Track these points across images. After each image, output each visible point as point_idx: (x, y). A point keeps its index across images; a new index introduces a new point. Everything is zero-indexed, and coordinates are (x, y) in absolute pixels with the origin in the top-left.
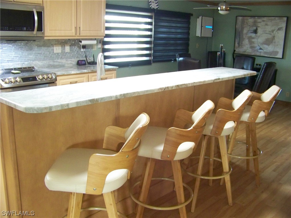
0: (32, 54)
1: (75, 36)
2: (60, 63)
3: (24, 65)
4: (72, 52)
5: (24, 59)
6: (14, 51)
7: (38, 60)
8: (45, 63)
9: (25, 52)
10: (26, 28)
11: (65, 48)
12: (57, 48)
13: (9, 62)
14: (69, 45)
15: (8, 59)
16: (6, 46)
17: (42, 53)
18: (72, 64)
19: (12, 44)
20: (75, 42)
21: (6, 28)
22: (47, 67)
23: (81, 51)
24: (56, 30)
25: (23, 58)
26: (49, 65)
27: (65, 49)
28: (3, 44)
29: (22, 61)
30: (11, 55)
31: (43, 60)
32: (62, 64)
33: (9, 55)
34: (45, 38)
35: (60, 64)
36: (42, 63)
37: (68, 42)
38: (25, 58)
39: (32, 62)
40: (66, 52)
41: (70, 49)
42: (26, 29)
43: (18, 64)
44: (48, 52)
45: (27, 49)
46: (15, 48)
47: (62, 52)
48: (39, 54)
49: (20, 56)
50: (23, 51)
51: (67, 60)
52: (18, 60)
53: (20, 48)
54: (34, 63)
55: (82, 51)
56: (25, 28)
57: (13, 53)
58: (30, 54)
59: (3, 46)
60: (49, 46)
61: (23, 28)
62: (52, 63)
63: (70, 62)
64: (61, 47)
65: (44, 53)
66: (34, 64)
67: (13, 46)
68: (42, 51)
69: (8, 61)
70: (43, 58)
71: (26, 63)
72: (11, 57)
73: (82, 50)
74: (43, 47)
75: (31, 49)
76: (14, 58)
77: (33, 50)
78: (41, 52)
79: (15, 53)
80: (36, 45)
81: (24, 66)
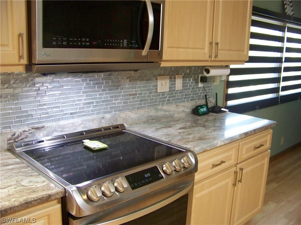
0: (119, 96)
1: (207, 61)
2: (167, 111)
3: (103, 121)
4: (185, 89)
5: (104, 109)
6: (84, 92)
7: (129, 109)
8: (143, 113)
9: (106, 94)
10: (128, 42)
11: (175, 81)
12: (164, 82)
13: (73, 118)
14: (181, 76)
15: (72, 109)
16: (70, 81)
17: (136, 94)
18: (185, 112)
19: (81, 76)
20: (190, 71)
21: (86, 41)
22: (144, 122)
23: (198, 88)
24: (179, 48)
25: (102, 105)
26: (149, 118)
27: (175, 84)
28: (64, 78)
29: (99, 113)
30: (78, 100)
31: (138, 108)
32: (169, 114)
33: (74, 101)
34: (163, 64)
35: (167, 113)
36: (136, 115)
37: (180, 71)
38: (106, 105)
39: (117, 112)
40: (176, 90)
41: (183, 83)
42: (128, 44)
43: (93, 120)
44: (148, 90)
45: (110, 86)
46: (87, 84)
47: (170, 91)
48: (130, 95)
49: (97, 102)
50: (103, 90)
51: (179, 106)
52: (92, 111)
53: (97, 84)
54: (123, 115)
55: (200, 88)
56: (125, 42)
57: (83, 96)
58: (116, 96)
59: (65, 82)
60: (150, 80)
61: (121, 41)
62: (153, 113)
63: (181, 109)
64: (170, 81)
65: (142, 94)
66: (123, 117)
67: (83, 81)
68: (137, 89)
69: (71, 114)
70: (139, 104)
71: (108, 116)
72: (79, 104)
73: (200, 85)
74: (138, 82)
75: (117, 86)
76: (83, 108)
77: (122, 89)
78: (136, 91)
79: (87, 96)
80: (127, 78)
81: (105, 124)
